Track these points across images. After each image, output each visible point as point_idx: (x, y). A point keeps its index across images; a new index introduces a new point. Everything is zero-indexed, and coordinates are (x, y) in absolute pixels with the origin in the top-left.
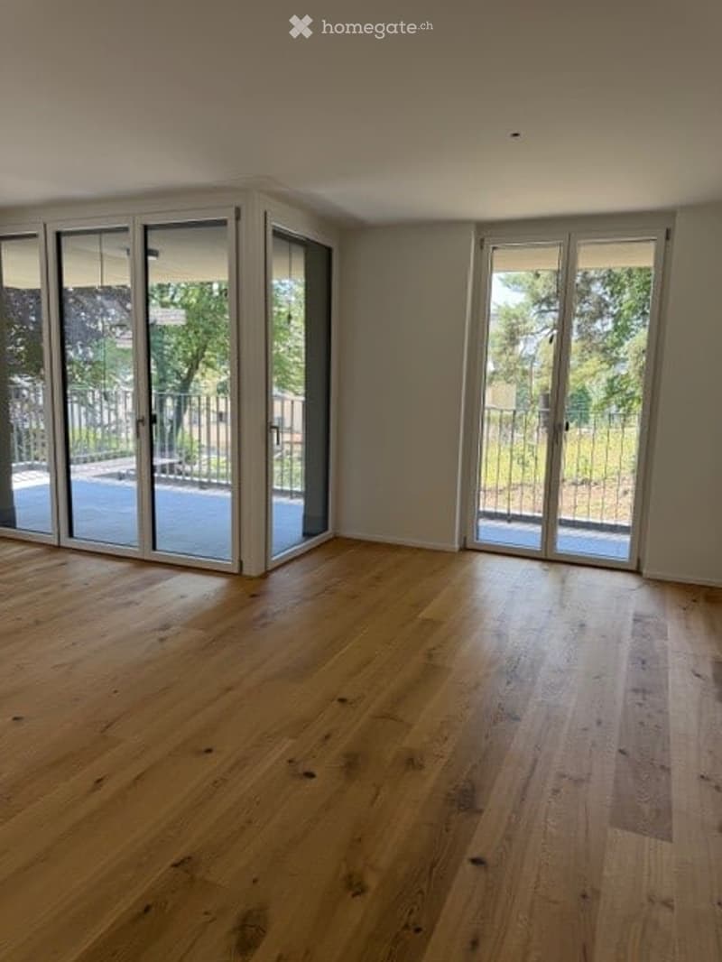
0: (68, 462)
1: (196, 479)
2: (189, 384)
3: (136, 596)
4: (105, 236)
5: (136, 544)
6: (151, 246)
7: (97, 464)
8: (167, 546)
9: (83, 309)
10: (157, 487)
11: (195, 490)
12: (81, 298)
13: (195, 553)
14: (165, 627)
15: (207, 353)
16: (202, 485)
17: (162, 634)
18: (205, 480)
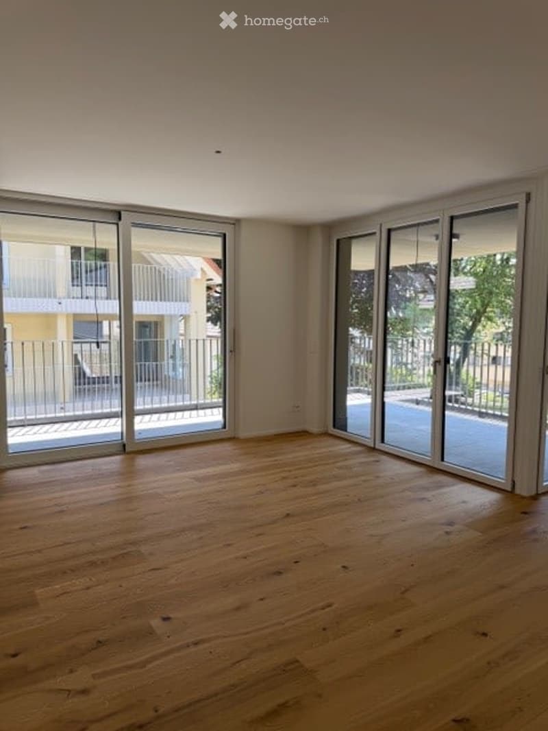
0: (384, 389)
1: (477, 409)
2: (472, 334)
3: (428, 495)
4: (421, 227)
5: (429, 454)
6: (455, 231)
7: (401, 392)
8: (452, 460)
9: (398, 281)
10: (447, 413)
11: (475, 418)
12: (397, 274)
13: (474, 468)
14: (451, 524)
15: (488, 309)
16: (481, 415)
17: (449, 529)
18: (484, 410)
